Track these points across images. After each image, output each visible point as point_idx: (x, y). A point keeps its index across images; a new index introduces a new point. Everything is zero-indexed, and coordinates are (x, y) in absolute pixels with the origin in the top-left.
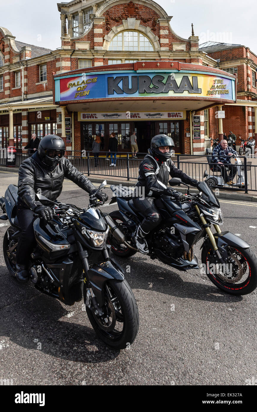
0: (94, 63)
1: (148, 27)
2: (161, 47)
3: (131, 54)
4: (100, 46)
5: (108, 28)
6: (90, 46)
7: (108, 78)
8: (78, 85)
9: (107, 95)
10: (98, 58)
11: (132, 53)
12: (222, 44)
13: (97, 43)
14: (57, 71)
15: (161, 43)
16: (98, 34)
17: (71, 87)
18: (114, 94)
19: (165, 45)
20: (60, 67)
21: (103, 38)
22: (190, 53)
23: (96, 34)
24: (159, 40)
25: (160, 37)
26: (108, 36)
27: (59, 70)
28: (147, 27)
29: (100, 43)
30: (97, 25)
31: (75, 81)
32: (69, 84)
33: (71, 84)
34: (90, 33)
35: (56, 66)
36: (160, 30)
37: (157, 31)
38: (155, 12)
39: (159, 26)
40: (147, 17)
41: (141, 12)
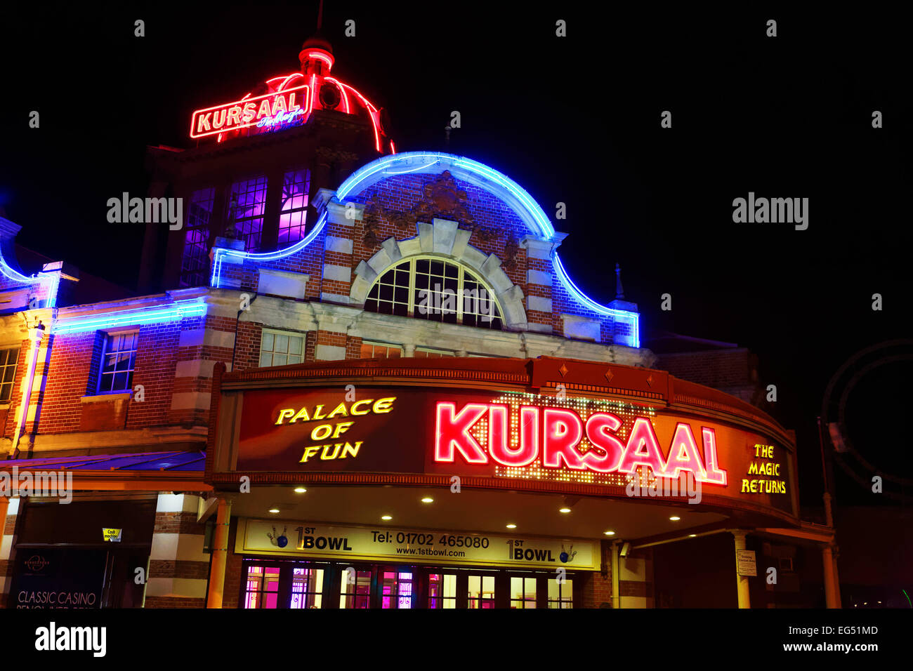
0: (314, 347)
1: (492, 256)
2: (527, 321)
4: (339, 293)
5: (369, 241)
6: (307, 290)
10: (331, 333)
13: (332, 281)
14: (180, 360)
15: (531, 308)
16: (339, 253)
19: (542, 318)
20: (196, 347)
21: (353, 270)
23: (331, 252)
24: (525, 301)
25: (526, 289)
26: (368, 265)
27: (192, 359)
28: (489, 255)
29: (341, 282)
30: (337, 225)
34: (311, 248)
35: (178, 343)
36: (528, 269)
37: (517, 271)
38: (514, 213)
39: (525, 257)
40: (491, 225)
41: (474, 206)
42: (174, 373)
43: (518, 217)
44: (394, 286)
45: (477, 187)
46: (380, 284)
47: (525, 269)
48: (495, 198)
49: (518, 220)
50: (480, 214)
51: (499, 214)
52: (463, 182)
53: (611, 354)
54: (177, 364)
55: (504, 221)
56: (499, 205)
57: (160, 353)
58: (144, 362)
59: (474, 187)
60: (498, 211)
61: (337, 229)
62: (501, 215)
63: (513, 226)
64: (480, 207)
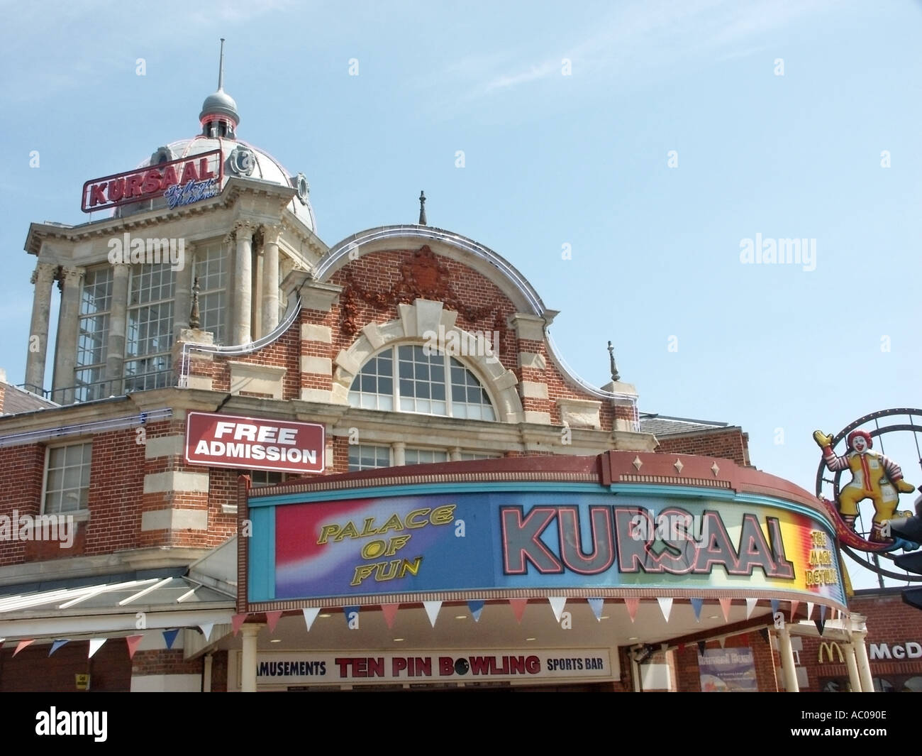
2: (524, 410)
3: (429, 425)
4: (320, 388)
5: (348, 327)
6: (285, 386)
7: (501, 508)
8: (366, 532)
9: (498, 576)
11: (436, 423)
12: (651, 416)
13: (311, 375)
14: (148, 473)
15: (526, 395)
16: (317, 343)
17: (332, 539)
18: (526, 573)
19: (538, 405)
20: (166, 457)
21: (333, 360)
22: (618, 439)
23: (308, 342)
24: (519, 387)
25: (519, 374)
26: (348, 355)
27: (162, 471)
29: (322, 376)
30: (312, 311)
31: (357, 518)
32: (325, 528)
33: (336, 528)
34: (285, 337)
35: (144, 454)
36: (519, 352)
37: (508, 355)
38: (500, 290)
39: (515, 338)
40: (477, 304)
41: (456, 284)
42: (142, 489)
43: (504, 295)
44: (377, 376)
45: (458, 263)
46: (361, 374)
47: (516, 352)
48: (478, 274)
49: (504, 298)
50: (464, 292)
51: (484, 292)
52: (444, 258)
53: (612, 441)
54: (145, 478)
55: (490, 300)
56: (483, 281)
57: (121, 465)
58: (102, 476)
59: (454, 263)
60: (482, 288)
61: (313, 315)
62: (486, 292)
63: (500, 304)
64: (463, 285)
